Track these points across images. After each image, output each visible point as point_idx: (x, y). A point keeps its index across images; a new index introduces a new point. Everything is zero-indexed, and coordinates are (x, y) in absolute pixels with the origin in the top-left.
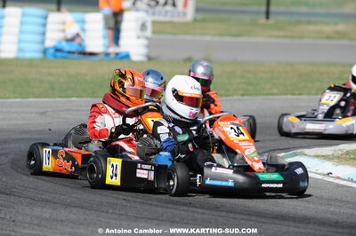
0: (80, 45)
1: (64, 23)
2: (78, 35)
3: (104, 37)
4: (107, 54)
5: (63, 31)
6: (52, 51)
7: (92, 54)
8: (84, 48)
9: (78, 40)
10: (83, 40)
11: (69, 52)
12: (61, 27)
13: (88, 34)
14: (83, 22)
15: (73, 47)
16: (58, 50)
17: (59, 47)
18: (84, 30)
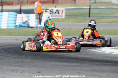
0: (28, 24)
1: (22, 17)
2: (27, 21)
3: (36, 22)
4: (37, 27)
5: (22, 20)
6: (18, 26)
7: (31, 27)
8: (29, 25)
9: (27, 23)
10: (29, 23)
11: (24, 27)
12: (21, 18)
13: (30, 21)
14: (29, 17)
15: (26, 25)
16: (20, 26)
17: (21, 25)
18: (29, 20)
